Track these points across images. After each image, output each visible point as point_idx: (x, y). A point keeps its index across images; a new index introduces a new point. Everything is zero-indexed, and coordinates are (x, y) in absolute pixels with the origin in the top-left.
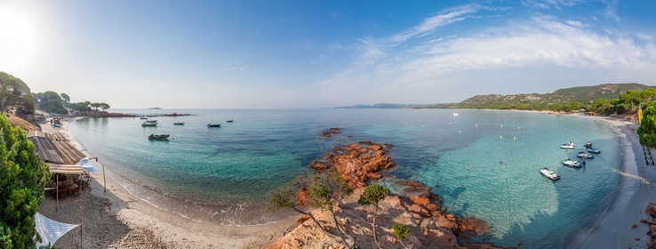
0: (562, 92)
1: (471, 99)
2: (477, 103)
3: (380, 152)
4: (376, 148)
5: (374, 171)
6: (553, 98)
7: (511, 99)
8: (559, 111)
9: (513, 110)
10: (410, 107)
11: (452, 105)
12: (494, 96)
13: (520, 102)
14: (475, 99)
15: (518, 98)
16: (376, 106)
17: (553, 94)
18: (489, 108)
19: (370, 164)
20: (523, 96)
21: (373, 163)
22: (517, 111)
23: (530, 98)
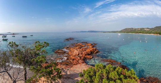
0: (157, 27)
1: (124, 29)
2: (126, 31)
3: (92, 46)
4: (89, 45)
5: (89, 55)
6: (154, 30)
7: (139, 29)
8: (157, 34)
9: (140, 34)
10: (101, 32)
11: (117, 31)
12: (133, 28)
13: (142, 31)
14: (126, 29)
15: (142, 29)
16: (89, 32)
17: (154, 28)
18: (131, 33)
19: (87, 51)
20: (143, 29)
21: (88, 50)
22: (142, 34)
23: (146, 29)
